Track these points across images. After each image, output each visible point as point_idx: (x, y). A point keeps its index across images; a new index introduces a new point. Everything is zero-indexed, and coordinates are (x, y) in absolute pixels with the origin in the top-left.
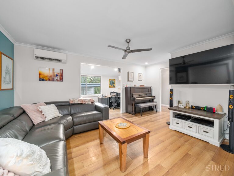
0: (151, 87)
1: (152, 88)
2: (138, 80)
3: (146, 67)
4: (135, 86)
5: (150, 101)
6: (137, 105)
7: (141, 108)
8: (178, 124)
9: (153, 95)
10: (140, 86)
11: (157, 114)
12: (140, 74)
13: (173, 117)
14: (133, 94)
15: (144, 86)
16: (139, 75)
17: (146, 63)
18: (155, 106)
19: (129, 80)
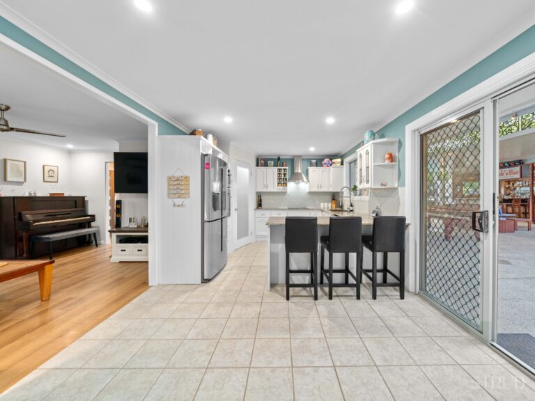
0: (83, 198)
1: (86, 199)
2: (44, 181)
3: (70, 152)
4: (33, 195)
5: (81, 225)
6: (38, 238)
7: (49, 242)
8: (124, 250)
9: (90, 214)
10: (49, 195)
11: (98, 249)
12: (52, 168)
13: (117, 243)
14: (23, 213)
15: (63, 194)
16: (47, 169)
17: (70, 146)
18: (94, 234)
19: (9, 179)
